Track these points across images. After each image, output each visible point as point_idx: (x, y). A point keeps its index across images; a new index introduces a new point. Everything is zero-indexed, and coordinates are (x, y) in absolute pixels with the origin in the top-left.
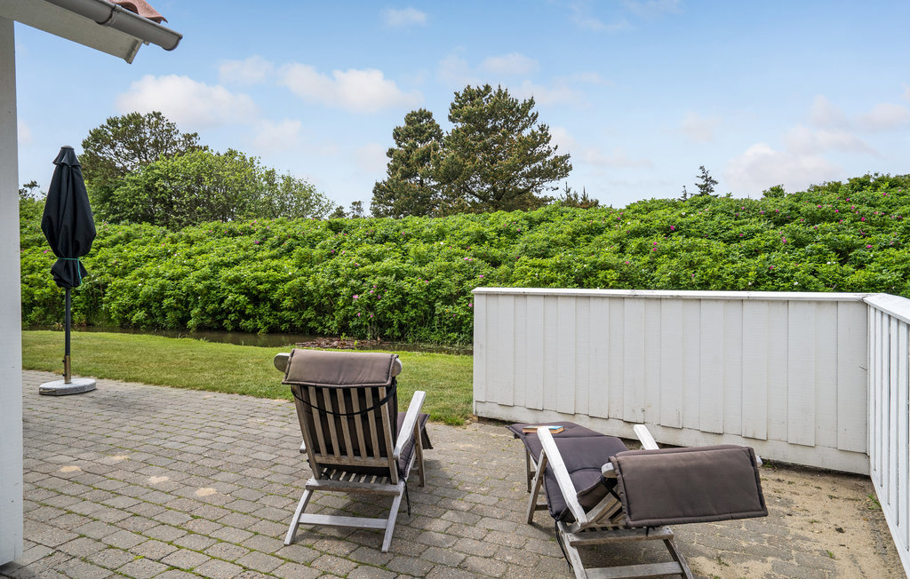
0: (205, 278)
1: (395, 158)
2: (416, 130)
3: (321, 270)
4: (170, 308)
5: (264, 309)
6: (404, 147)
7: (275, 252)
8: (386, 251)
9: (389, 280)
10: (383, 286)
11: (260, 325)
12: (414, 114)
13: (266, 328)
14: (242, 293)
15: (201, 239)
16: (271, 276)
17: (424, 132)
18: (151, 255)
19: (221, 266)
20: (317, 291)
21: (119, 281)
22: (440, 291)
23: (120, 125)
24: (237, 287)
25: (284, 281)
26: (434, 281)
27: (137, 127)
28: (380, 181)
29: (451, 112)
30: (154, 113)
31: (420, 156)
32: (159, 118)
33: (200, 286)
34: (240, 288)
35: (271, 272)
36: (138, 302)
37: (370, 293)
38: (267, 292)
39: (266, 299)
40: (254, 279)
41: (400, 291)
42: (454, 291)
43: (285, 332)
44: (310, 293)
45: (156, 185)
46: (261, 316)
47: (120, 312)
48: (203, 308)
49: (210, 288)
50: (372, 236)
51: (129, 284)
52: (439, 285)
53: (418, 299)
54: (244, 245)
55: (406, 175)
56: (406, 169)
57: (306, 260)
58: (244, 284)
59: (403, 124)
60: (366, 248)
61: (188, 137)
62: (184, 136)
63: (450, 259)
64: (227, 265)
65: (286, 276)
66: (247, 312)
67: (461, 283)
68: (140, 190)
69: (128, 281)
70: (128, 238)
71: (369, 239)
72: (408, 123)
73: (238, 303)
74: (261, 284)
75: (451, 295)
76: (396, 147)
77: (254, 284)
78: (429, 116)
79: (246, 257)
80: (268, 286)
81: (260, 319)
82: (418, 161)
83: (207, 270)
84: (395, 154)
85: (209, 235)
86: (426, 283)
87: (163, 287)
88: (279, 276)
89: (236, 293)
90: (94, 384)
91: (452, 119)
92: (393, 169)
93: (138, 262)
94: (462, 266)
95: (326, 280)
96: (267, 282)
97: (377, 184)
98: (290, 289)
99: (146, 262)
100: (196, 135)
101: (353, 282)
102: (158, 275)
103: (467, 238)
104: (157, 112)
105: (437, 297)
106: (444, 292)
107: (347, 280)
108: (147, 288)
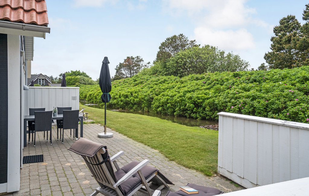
0: (180, 97)
1: (274, 41)
2: (285, 27)
3: (222, 95)
4: (169, 107)
5: (200, 110)
6: (279, 36)
7: (209, 86)
8: (252, 87)
9: (248, 100)
10: (245, 103)
11: (198, 116)
12: (285, 19)
13: (200, 117)
14: (192, 103)
15: (186, 82)
16: (203, 96)
17: (289, 27)
18: (168, 87)
19: (187, 92)
20: (218, 104)
21: (156, 97)
22: (273, 106)
23: (170, 40)
24: (191, 101)
25: (208, 99)
26: (270, 101)
27: (175, 40)
28: (267, 53)
29: (304, 15)
30: (180, 34)
31: (287, 39)
32: (182, 36)
33: (178, 99)
34: (192, 101)
35: (203, 95)
36: (161, 105)
37: (239, 106)
38: (201, 103)
39: (201, 106)
40: (197, 98)
41: (252, 106)
42: (280, 107)
43: (208, 120)
44: (216, 104)
45: (179, 61)
46: (199, 112)
47: (156, 108)
48: (180, 108)
49: (182, 100)
50: (249, 80)
51: (159, 98)
52: (273, 103)
53: (260, 110)
54: (199, 84)
55: (280, 49)
56: (280, 46)
57: (218, 91)
58: (193, 99)
59: (278, 25)
60: (244, 85)
61: (192, 42)
62: (191, 41)
63: (282, 91)
64: (190, 92)
65: (209, 97)
66: (194, 111)
67: (285, 103)
68: (174, 63)
69: (159, 97)
70: (164, 81)
71: (247, 81)
72: (281, 24)
73: (190, 107)
74: (199, 99)
75: (279, 108)
76: (275, 36)
77: (196, 99)
78: (293, 18)
79: (198, 89)
80: (201, 100)
81: (198, 114)
82: (286, 42)
83: (182, 94)
84: (274, 40)
85: (189, 80)
86: (267, 102)
87: (168, 100)
88: (206, 97)
89: (190, 103)
90: (113, 135)
91: (304, 19)
92: (273, 47)
93: (164, 90)
94: (287, 95)
95: (223, 99)
96: (201, 99)
97: (266, 54)
98: (209, 103)
99: (166, 90)
100: (195, 41)
101: (233, 100)
102: (167, 95)
103: (297, 80)
104: (181, 34)
105: (272, 109)
106: (275, 107)
107: (231, 99)
108: (163, 100)
